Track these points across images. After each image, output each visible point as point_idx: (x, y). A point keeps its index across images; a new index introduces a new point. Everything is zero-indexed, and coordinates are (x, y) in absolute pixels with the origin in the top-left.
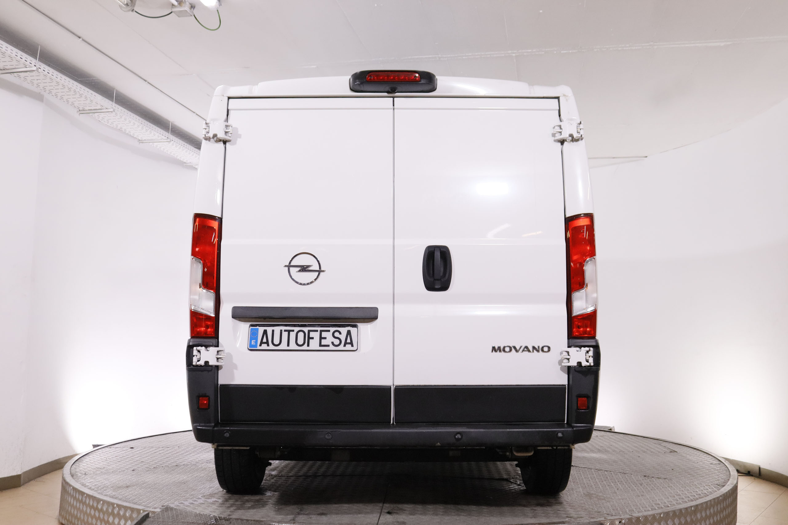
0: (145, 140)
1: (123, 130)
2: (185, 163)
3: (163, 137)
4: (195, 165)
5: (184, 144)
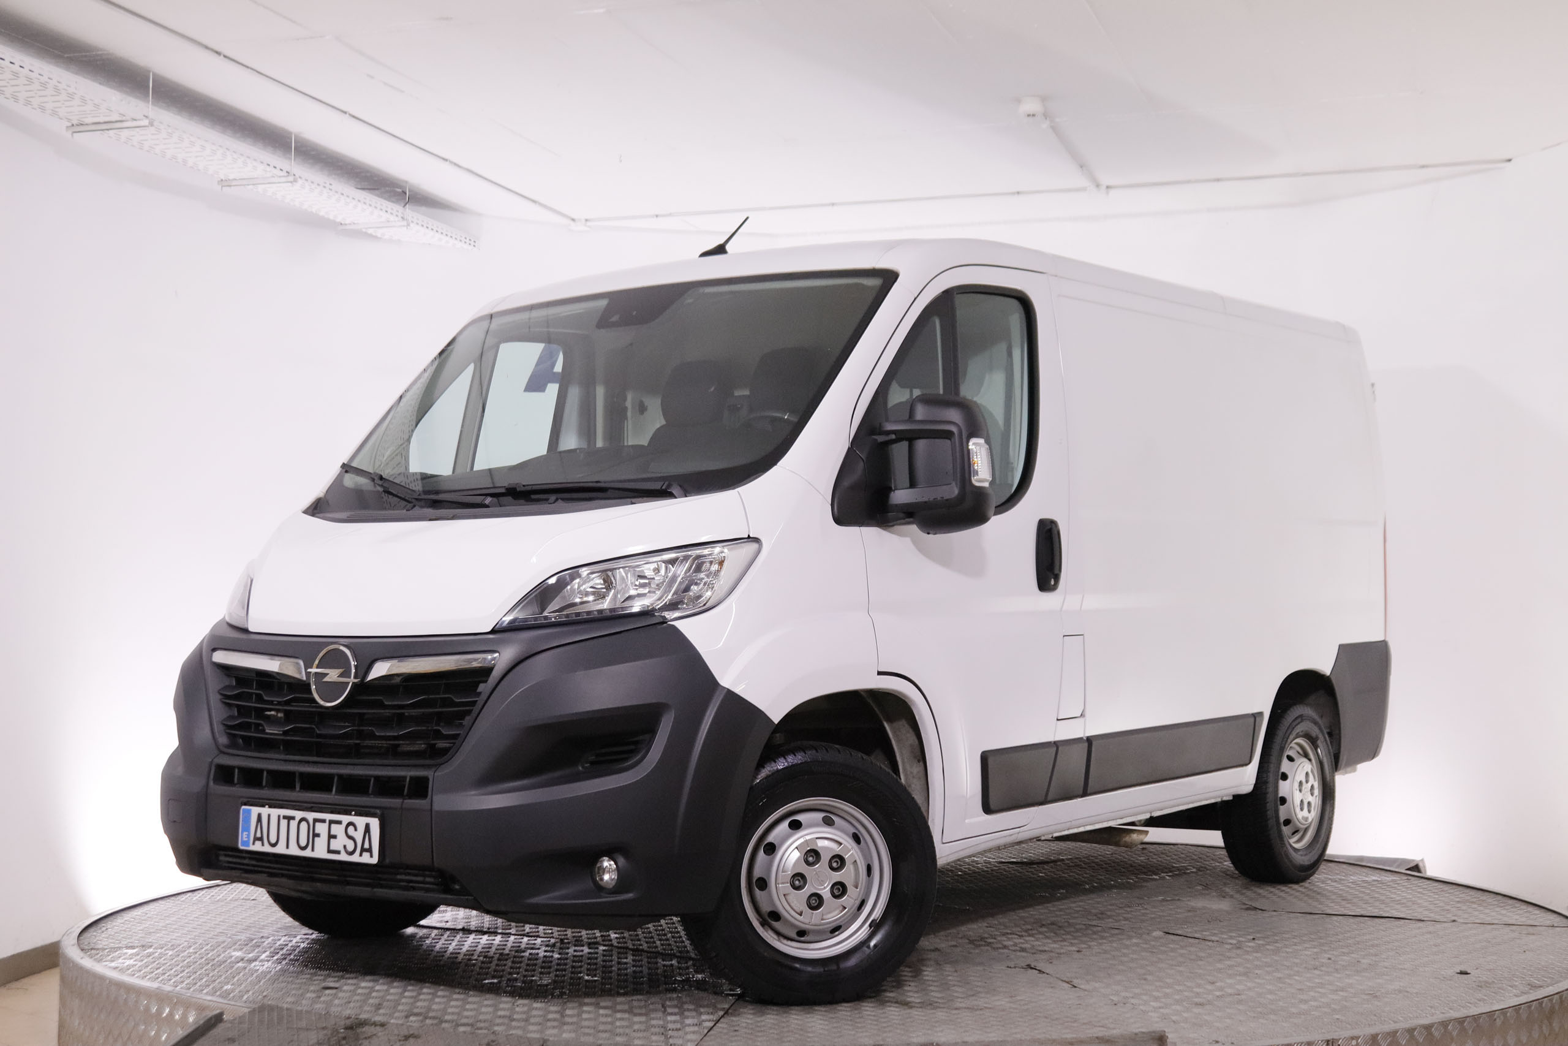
0: (235, 179)
2: (341, 224)
3: (277, 172)
4: (366, 228)
5: (331, 184)
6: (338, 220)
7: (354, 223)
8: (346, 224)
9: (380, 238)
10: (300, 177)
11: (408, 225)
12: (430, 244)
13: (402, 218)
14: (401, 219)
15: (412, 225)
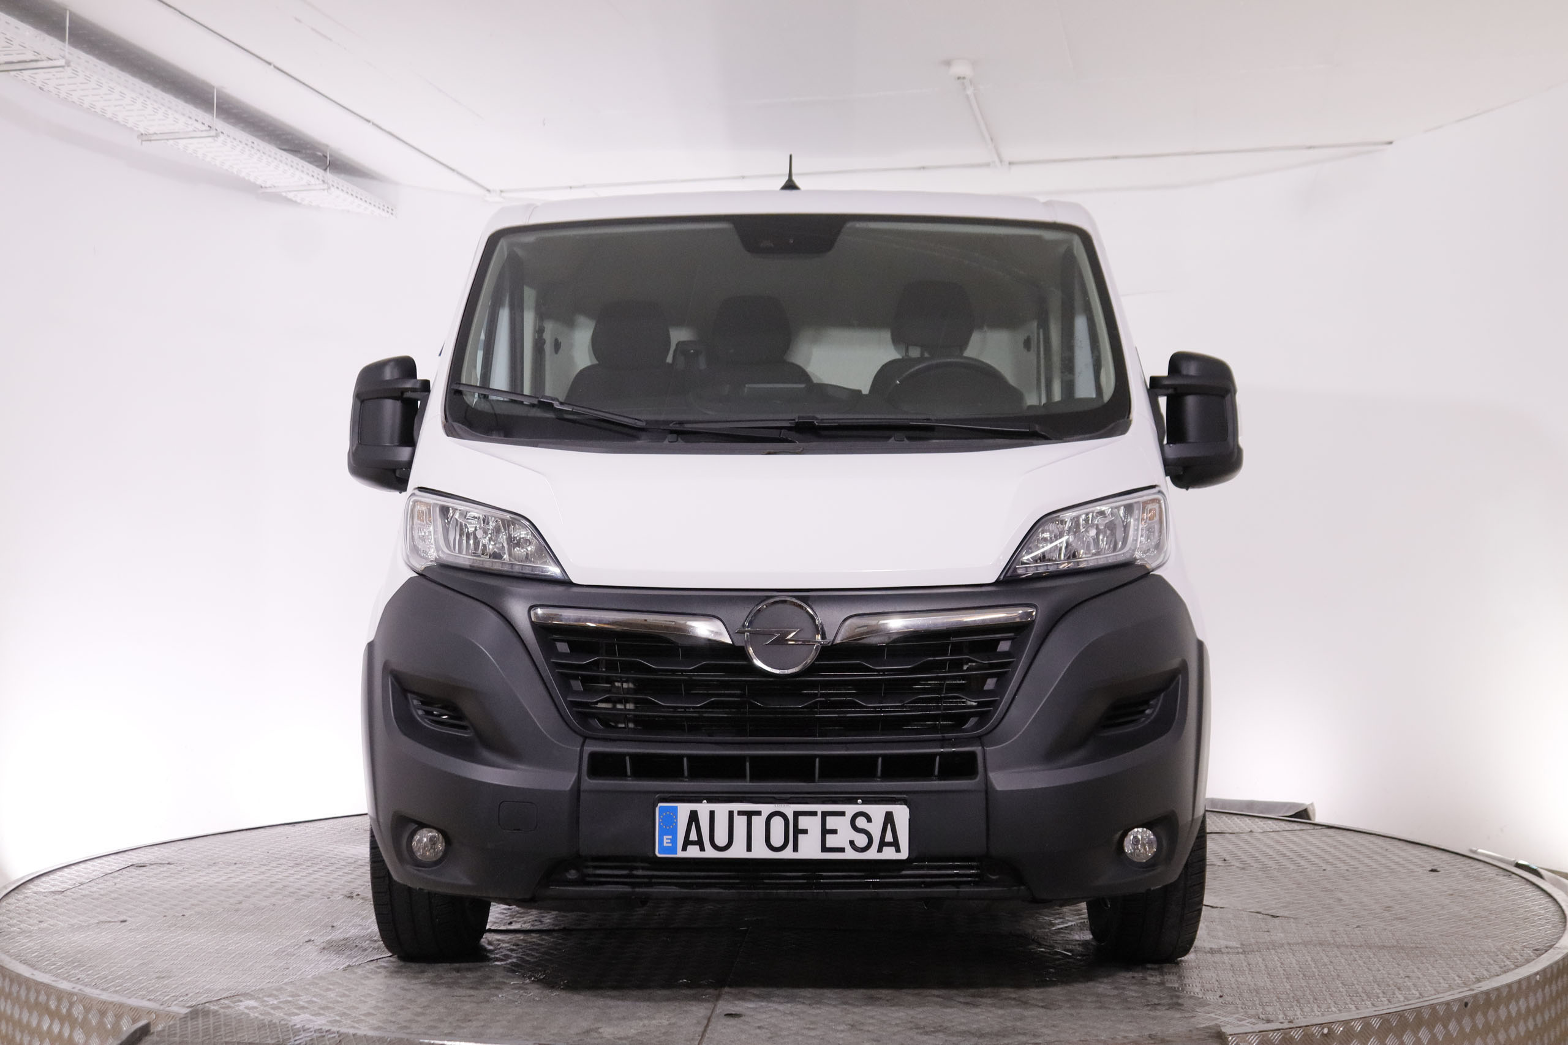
0: (155, 134)
1: (98, 110)
2: (262, 187)
3: (199, 126)
4: (286, 192)
5: (253, 143)
6: (259, 182)
7: (274, 187)
8: (266, 187)
9: (300, 204)
10: (222, 133)
11: (329, 188)
12: (348, 211)
13: (323, 181)
14: (321, 182)
15: (332, 189)
